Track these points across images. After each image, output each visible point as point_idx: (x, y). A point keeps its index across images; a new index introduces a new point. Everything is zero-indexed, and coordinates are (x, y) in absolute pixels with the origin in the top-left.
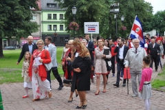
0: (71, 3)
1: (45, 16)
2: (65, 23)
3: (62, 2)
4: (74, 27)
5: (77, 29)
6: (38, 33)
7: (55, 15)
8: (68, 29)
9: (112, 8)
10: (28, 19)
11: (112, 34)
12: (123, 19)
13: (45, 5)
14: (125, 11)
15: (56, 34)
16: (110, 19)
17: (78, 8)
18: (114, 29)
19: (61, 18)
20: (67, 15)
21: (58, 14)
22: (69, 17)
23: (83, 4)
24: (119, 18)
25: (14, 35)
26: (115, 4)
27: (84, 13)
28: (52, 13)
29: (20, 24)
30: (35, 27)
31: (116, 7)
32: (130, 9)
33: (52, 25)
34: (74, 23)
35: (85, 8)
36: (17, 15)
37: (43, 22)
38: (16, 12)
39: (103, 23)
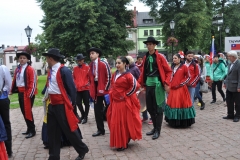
0: (168, 17)
1: (141, 32)
2: (163, 39)
3: (159, 16)
4: (173, 43)
5: (175, 44)
6: (134, 51)
7: (152, 31)
8: (166, 45)
9: (215, 19)
10: (124, 37)
12: (227, 31)
13: (141, 21)
14: (230, 21)
16: (212, 32)
17: (176, 22)
18: (217, 43)
19: (158, 34)
20: (164, 30)
21: (155, 30)
22: (167, 32)
23: (181, 18)
24: (223, 30)
26: (218, 15)
27: (183, 27)
28: (149, 30)
29: (116, 43)
30: (131, 45)
31: (220, 18)
32: (236, 20)
34: (172, 38)
35: (184, 22)
36: (113, 33)
37: (139, 39)
38: (112, 30)
39: (204, 36)
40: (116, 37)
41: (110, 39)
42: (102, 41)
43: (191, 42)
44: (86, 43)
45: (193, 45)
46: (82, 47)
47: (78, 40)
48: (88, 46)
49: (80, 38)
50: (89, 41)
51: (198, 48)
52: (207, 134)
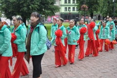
4: (84, 8)
5: (86, 10)
8: (79, 9)
10: (52, 3)
11: (110, 13)
15: (70, 14)
16: (109, 2)
18: (111, 10)
19: (73, 3)
22: (80, 1)
25: (44, 14)
29: (47, 7)
33: (68, 7)
34: (84, 6)
37: (61, 5)
39: (104, 5)
40: (48, 4)
41: (44, 4)
42: (38, 6)
43: (96, 8)
44: (28, 6)
45: (97, 10)
46: (25, 9)
47: (22, 4)
48: (29, 8)
49: (24, 3)
50: (29, 5)
51: (99, 12)
52: (110, 68)
